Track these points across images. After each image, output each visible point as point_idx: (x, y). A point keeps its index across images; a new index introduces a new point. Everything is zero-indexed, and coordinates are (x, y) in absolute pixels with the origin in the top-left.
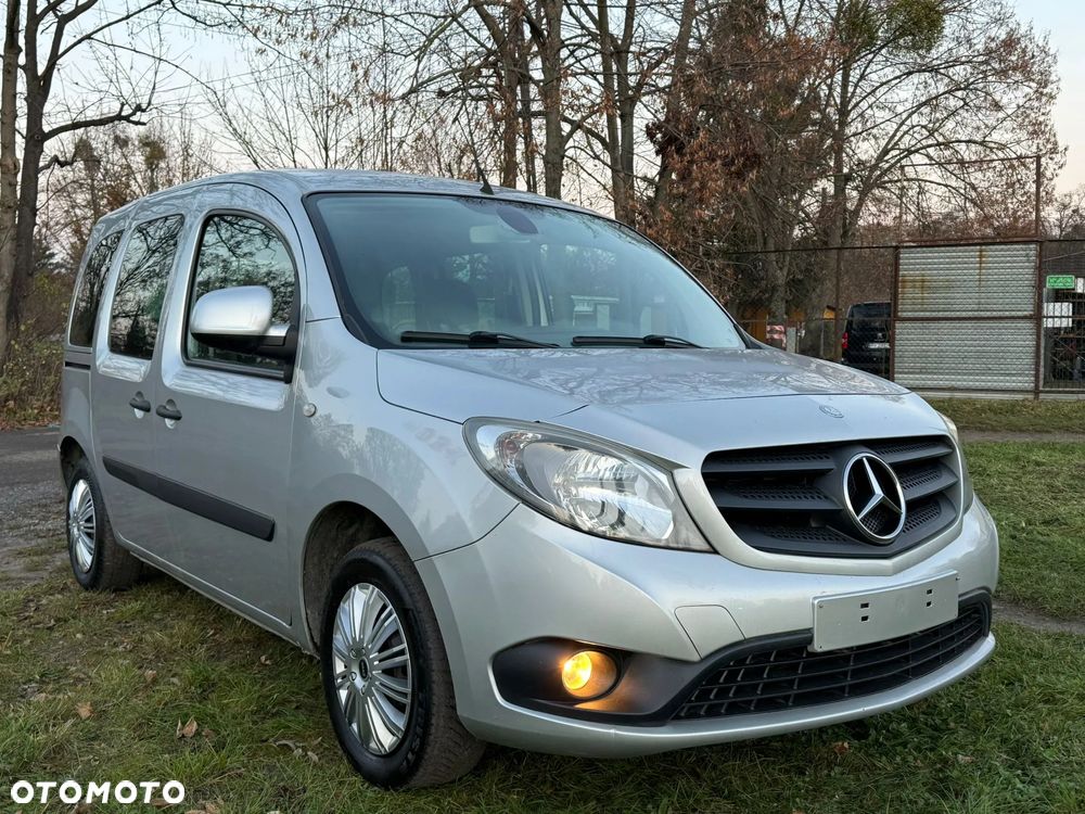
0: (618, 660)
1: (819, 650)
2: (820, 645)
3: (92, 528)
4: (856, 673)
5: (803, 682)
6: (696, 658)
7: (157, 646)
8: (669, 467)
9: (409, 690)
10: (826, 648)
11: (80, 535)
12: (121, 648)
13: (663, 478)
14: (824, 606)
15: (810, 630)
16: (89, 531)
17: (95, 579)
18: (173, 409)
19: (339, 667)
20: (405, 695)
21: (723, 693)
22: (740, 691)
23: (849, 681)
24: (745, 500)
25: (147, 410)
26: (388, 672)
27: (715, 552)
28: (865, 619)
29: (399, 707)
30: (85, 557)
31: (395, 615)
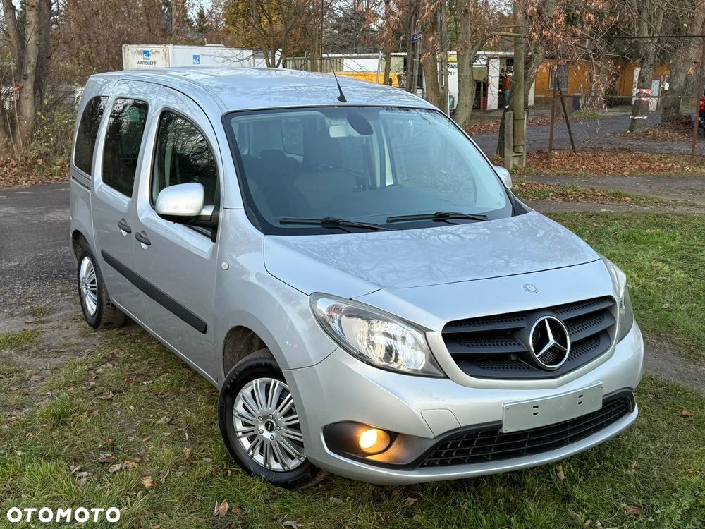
0: (392, 436)
1: (505, 432)
2: (506, 429)
3: (95, 287)
4: (530, 442)
5: (497, 448)
6: (433, 437)
8: (423, 330)
10: (510, 430)
11: (88, 293)
14: (512, 409)
15: (501, 421)
16: (94, 289)
17: (97, 323)
18: (144, 238)
21: (448, 454)
22: (459, 453)
23: (527, 446)
24: (468, 348)
25: (129, 232)
27: (448, 378)
28: (536, 414)
30: (91, 307)
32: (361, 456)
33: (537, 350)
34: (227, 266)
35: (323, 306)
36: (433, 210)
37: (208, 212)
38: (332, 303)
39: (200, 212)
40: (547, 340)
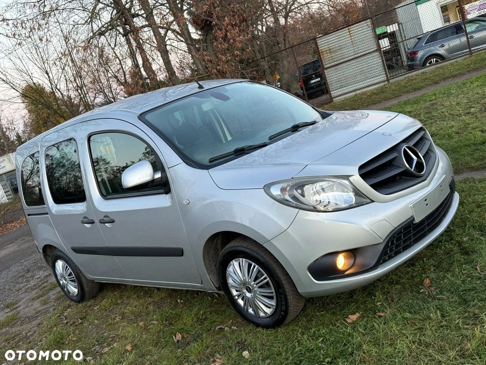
0: (353, 253)
1: (418, 222)
2: (417, 220)
4: (428, 225)
5: (414, 235)
6: (382, 241)
7: (132, 313)
8: (347, 177)
9: (273, 290)
10: (420, 220)
11: (68, 283)
12: (117, 319)
13: (346, 182)
14: (416, 205)
15: (412, 216)
16: (72, 279)
17: (82, 297)
18: (108, 219)
19: (235, 293)
20: (272, 293)
21: (391, 250)
22: (396, 247)
23: (427, 228)
24: (376, 179)
25: (92, 222)
26: (260, 287)
27: (373, 201)
28: (427, 205)
29: (271, 298)
30: (73, 290)
31: (257, 266)
32: (340, 274)
33: (411, 166)
34: (188, 202)
35: (276, 191)
36: (290, 126)
37: (158, 175)
38: (280, 186)
39: (153, 177)
40: (412, 159)
